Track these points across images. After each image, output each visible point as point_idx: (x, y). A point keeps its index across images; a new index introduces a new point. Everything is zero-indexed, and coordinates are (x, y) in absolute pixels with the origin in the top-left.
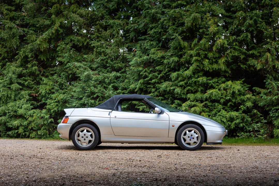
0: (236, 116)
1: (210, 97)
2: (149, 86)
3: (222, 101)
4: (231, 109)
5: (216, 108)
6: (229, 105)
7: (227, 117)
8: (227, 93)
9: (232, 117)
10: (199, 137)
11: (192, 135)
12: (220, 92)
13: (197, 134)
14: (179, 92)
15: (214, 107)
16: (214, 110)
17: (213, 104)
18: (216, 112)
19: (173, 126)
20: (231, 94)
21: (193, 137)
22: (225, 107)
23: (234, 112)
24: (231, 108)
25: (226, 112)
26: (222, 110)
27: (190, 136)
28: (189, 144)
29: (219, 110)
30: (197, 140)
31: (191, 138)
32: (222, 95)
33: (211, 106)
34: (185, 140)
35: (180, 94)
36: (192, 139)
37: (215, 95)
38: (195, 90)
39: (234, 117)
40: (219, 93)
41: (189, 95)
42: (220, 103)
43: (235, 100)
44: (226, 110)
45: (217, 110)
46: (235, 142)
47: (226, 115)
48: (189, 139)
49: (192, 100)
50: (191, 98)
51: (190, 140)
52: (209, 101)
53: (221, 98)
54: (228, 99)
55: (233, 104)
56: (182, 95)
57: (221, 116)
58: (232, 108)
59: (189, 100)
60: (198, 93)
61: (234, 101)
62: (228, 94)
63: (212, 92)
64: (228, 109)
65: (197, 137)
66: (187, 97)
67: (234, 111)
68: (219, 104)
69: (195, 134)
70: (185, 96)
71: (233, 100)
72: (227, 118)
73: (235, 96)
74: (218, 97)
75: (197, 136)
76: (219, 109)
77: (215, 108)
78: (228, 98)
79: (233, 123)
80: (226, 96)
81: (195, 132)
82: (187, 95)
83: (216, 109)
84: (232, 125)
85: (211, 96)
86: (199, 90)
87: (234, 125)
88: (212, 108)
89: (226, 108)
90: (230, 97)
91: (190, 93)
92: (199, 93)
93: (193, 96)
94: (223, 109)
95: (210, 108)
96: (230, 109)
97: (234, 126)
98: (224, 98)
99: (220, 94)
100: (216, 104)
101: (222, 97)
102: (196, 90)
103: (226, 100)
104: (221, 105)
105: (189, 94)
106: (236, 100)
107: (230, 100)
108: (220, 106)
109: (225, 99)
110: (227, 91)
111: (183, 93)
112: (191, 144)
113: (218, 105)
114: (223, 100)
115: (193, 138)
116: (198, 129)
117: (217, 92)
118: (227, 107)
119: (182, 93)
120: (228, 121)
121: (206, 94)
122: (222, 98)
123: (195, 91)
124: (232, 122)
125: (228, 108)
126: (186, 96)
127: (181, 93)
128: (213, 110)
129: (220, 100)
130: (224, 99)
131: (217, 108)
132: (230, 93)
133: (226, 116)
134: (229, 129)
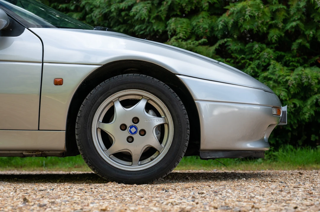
0: (316, 81)
1: (236, 24)
2: (64, 6)
3: (274, 35)
4: (301, 61)
5: (256, 56)
6: (295, 46)
7: (289, 82)
8: (288, 12)
9: (306, 84)
10: (166, 126)
11: (136, 120)
12: (266, 10)
13: (158, 115)
14: (144, 12)
15: (249, 57)
16: (250, 64)
17: (247, 46)
18: (256, 70)
19: (58, 82)
20: (303, 13)
21: (140, 126)
22: (283, 53)
23: (313, 68)
24: (303, 59)
25: (285, 68)
26: (272, 62)
27: (129, 123)
28: (125, 156)
29: (264, 64)
30: (161, 140)
31: (133, 130)
32: (273, 19)
33: (241, 52)
34: (107, 141)
35: (148, 20)
36: (137, 137)
37: (252, 17)
38: (193, 8)
39: (310, 85)
40: (264, 13)
41: (172, 23)
42: (269, 44)
43: (314, 31)
44: (286, 64)
45: (259, 64)
46: (316, 161)
47: (288, 78)
48: (126, 134)
49: (181, 35)
50: (178, 30)
51: (130, 140)
52: (235, 36)
53: (271, 27)
54: (292, 27)
55: (308, 45)
56: (153, 21)
57: (270, 79)
58: (306, 57)
59: (174, 37)
60: (200, 16)
61: (311, 36)
62: (292, 13)
63: (244, 8)
64: (292, 61)
65: (161, 129)
66: (168, 28)
67: (312, 65)
68: (264, 46)
69: (150, 115)
70: (164, 27)
71: (307, 33)
72: (289, 86)
73: (313, 19)
74: (262, 23)
75: (158, 121)
76: (264, 62)
77: (251, 59)
78: (294, 24)
79: (309, 102)
80: (285, 21)
81: (148, 107)
82: (168, 22)
83: (257, 62)
84: (305, 110)
85: (241, 21)
86: (202, 7)
87: (311, 107)
88: (243, 59)
89: (288, 57)
90: (298, 22)
91: (176, 16)
92: (204, 16)
93: (185, 25)
94: (278, 59)
95: (237, 58)
96: (298, 62)
97: (313, 112)
98: (281, 25)
99: (269, 15)
100: (257, 46)
101: (274, 22)
102: (196, 7)
103: (287, 32)
104: (272, 48)
105: (173, 19)
106: (316, 30)
107: (297, 33)
108: (268, 53)
109: (284, 31)
110: (289, 3)
111: (158, 18)
112: (134, 157)
113: (262, 50)
114: (277, 31)
115: (143, 133)
116: (163, 93)
117: (259, 9)
118: (289, 55)
119: (154, 18)
120: (294, 96)
121: (224, 15)
122: (275, 26)
123: (191, 9)
124: (304, 99)
125: (294, 57)
126: (166, 26)
127: (149, 17)
128: (245, 63)
129: (268, 33)
130: (279, 29)
131: (259, 59)
132: (298, 10)
133: (287, 81)
134: (298, 120)
